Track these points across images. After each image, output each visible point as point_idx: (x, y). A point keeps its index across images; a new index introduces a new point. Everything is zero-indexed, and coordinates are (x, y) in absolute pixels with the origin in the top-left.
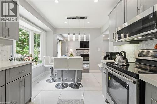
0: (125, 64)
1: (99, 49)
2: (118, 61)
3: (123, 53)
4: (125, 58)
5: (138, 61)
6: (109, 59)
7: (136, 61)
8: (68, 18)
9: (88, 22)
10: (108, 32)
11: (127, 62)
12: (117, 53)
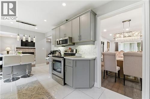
0: (60, 55)
1: (43, 49)
2: (57, 54)
3: (59, 51)
4: (60, 53)
5: (65, 54)
6: (52, 54)
7: (64, 54)
8: (17, 21)
9: (36, 28)
10: (51, 37)
11: (61, 54)
12: (57, 51)
